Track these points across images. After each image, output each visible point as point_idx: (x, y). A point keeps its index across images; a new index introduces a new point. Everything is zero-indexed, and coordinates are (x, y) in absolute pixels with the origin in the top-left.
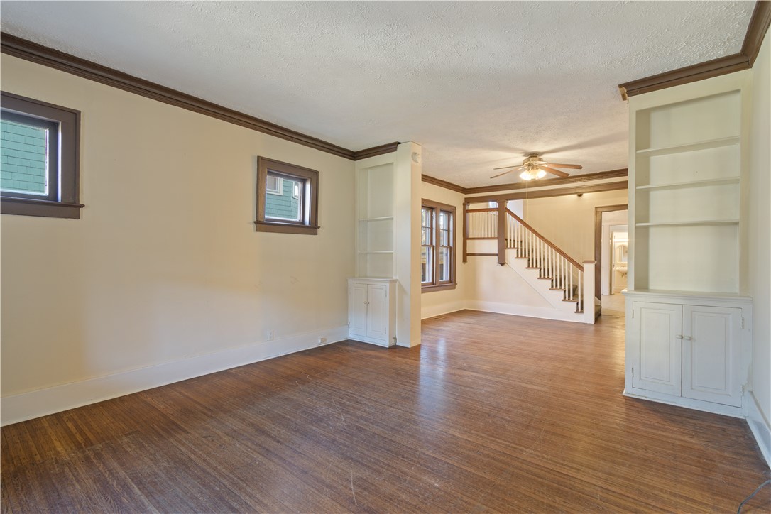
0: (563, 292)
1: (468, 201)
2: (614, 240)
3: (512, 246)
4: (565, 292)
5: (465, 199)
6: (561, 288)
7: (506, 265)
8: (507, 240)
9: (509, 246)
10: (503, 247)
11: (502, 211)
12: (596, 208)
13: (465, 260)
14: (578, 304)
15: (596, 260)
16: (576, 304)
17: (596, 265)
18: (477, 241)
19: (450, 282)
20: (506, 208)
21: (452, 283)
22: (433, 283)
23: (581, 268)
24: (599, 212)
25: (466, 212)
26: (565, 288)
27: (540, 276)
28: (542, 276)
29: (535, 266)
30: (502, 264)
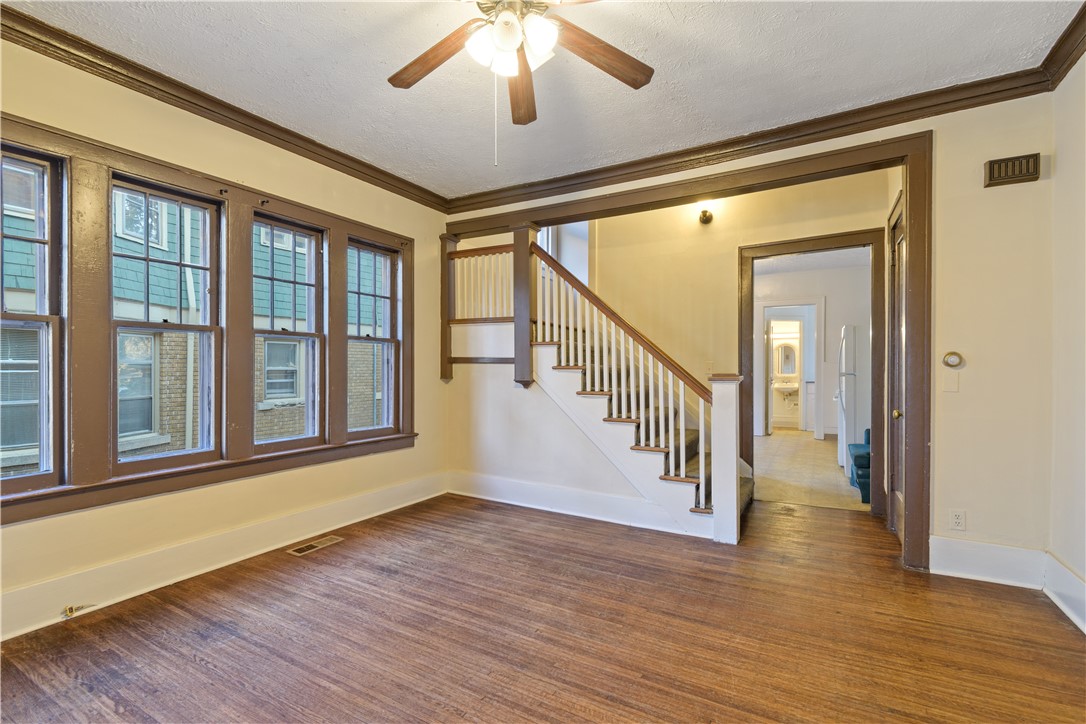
0: (662, 457)
1: (454, 233)
2: (772, 336)
3: (548, 339)
4: (667, 455)
5: (448, 225)
6: (657, 445)
7: (534, 386)
8: (535, 323)
9: (540, 339)
10: (527, 341)
11: (525, 252)
12: (741, 249)
13: (446, 375)
14: (698, 488)
15: (741, 373)
16: (693, 488)
17: (741, 385)
18: (472, 328)
19: (397, 430)
20: (534, 244)
21: (402, 435)
22: (322, 439)
23: (706, 394)
24: (747, 258)
25: (448, 258)
26: (667, 446)
27: (611, 414)
28: (615, 415)
29: (597, 388)
30: (527, 384)
